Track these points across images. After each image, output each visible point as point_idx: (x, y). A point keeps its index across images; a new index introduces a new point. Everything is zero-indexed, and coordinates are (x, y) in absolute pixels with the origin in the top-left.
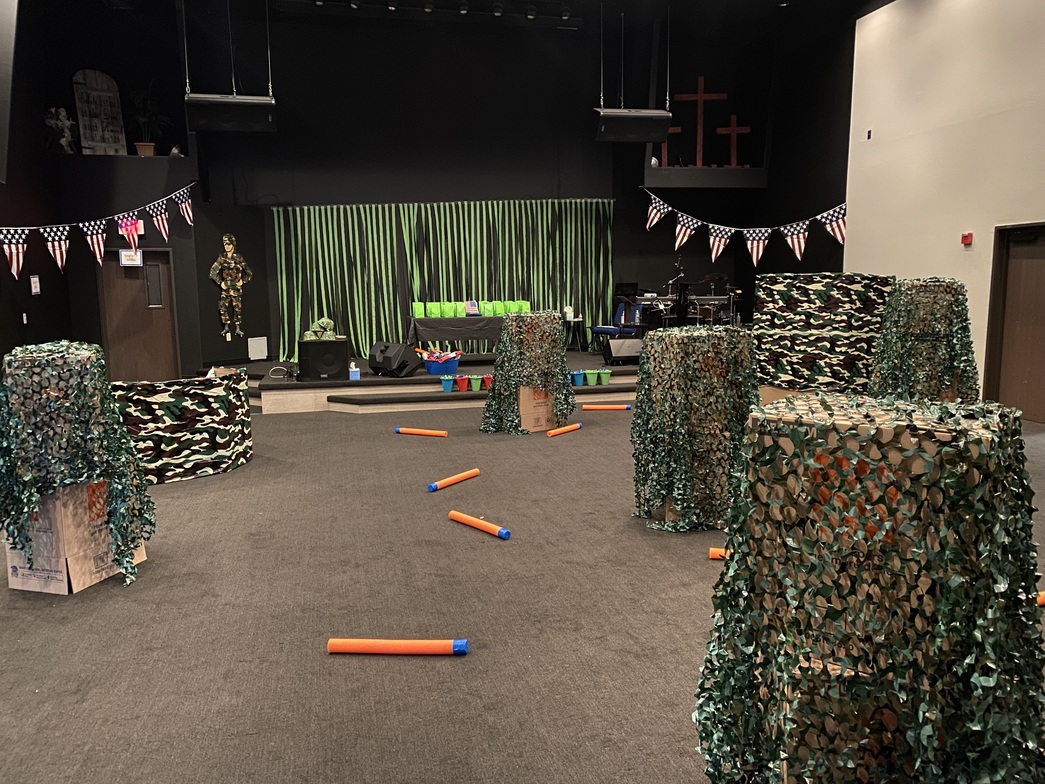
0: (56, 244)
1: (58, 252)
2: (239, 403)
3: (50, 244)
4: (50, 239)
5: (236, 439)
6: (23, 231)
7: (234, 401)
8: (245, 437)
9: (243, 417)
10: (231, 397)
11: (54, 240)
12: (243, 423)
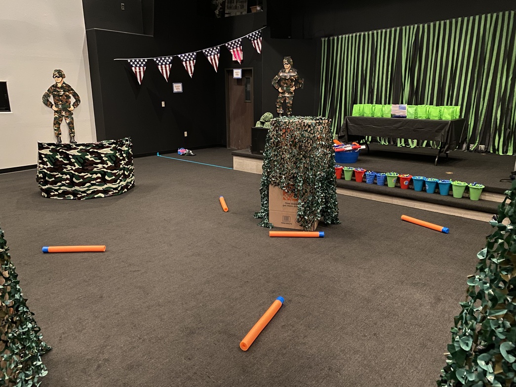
0: (163, 66)
1: (164, 71)
2: (121, 158)
3: (159, 67)
4: (160, 64)
5: (120, 178)
6: (144, 60)
7: (119, 156)
8: (126, 177)
9: (124, 166)
10: (117, 154)
11: (162, 64)
12: (124, 169)
